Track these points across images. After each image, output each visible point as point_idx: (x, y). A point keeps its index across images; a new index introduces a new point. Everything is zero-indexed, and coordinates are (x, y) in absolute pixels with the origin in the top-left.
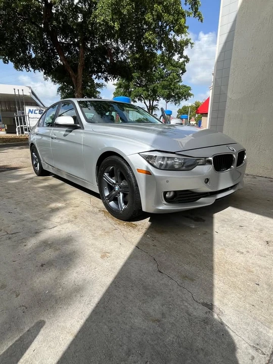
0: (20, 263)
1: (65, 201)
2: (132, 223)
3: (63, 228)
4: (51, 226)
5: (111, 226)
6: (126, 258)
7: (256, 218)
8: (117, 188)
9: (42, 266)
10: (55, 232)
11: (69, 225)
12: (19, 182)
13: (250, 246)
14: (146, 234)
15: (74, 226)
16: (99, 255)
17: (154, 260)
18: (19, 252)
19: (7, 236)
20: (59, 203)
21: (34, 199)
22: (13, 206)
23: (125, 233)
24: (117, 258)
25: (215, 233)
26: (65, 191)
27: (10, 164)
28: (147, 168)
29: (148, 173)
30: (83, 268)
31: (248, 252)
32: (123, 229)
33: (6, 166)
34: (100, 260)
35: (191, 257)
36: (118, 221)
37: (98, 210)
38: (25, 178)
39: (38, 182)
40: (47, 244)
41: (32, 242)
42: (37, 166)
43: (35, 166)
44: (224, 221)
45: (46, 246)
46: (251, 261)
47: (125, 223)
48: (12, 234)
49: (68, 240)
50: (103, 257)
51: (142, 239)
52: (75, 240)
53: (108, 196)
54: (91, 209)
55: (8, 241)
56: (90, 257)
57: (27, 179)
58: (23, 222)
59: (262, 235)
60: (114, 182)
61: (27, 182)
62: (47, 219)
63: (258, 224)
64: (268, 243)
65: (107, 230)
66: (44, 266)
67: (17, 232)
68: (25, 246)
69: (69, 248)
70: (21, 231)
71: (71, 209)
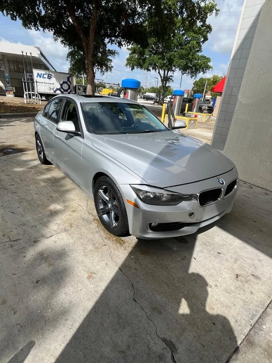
0: (19, 277)
1: (64, 202)
2: (120, 239)
3: (59, 238)
4: (49, 235)
5: (101, 241)
6: (109, 281)
7: (237, 243)
8: (110, 205)
9: (37, 282)
10: (51, 243)
11: (64, 234)
12: (23, 171)
13: (220, 279)
14: (131, 253)
15: (69, 237)
16: (86, 275)
17: (133, 286)
18: (18, 264)
19: (10, 243)
20: (59, 204)
21: (36, 196)
22: (17, 205)
23: (112, 250)
24: (101, 280)
25: (193, 259)
26: (65, 189)
27: (16, 143)
28: (136, 201)
29: (136, 205)
30: (70, 288)
31: (216, 286)
32: (111, 245)
33: (13, 146)
34: (86, 281)
35: (165, 286)
36: (109, 235)
37: (93, 217)
38: (29, 166)
39: (42, 173)
40: (43, 257)
41: (31, 253)
42: (41, 154)
43: (39, 153)
44: (205, 244)
45: (42, 259)
46: (216, 297)
47: (115, 239)
48: (14, 241)
49: (61, 254)
50: (89, 277)
51: (126, 260)
52: (68, 255)
53: (101, 209)
54: (86, 216)
55: (10, 250)
56: (78, 276)
57: (32, 168)
58: (25, 227)
59: (235, 266)
60: (108, 199)
61: (31, 171)
62: (45, 224)
63: (236, 252)
64: (237, 277)
65: (97, 245)
66: (39, 282)
67: (19, 240)
68: (24, 257)
69: (61, 264)
70: (22, 238)
71: (68, 213)
